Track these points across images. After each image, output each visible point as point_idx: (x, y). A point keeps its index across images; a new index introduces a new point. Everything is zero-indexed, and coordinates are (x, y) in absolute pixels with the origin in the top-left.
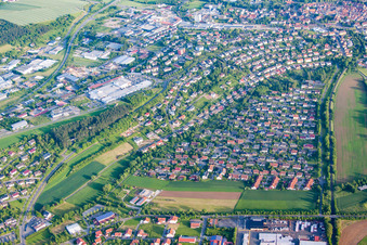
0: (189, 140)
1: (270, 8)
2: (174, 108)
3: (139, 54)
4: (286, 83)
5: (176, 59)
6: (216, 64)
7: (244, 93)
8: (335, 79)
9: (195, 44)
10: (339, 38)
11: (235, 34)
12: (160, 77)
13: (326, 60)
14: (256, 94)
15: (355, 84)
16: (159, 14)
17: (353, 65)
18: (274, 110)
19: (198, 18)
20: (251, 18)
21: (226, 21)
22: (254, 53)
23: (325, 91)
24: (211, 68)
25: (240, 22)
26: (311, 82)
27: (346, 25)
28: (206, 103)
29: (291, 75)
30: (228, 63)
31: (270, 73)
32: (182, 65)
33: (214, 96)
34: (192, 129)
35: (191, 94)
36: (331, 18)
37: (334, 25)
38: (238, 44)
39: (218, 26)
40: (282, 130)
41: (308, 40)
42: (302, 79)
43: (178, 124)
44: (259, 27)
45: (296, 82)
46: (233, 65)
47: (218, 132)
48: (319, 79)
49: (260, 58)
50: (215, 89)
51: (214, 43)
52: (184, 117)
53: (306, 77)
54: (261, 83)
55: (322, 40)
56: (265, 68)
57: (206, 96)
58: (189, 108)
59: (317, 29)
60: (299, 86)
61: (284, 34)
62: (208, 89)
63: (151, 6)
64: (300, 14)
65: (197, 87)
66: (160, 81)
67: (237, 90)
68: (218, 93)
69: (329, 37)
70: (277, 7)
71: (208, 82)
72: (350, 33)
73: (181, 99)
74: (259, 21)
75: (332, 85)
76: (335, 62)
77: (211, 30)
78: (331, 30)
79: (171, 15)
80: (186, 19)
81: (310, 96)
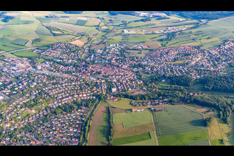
0: (11, 136)
1: (74, 66)
2: (10, 115)
3: (5, 81)
4: (71, 107)
5: (21, 87)
6: (39, 93)
7: (49, 112)
8: (96, 106)
9: (33, 81)
10: (101, 83)
11: (53, 78)
12: (9, 96)
13: (93, 96)
14: (55, 113)
15: (104, 109)
16: (23, 63)
17: (105, 98)
18: (61, 124)
19: (39, 67)
20: (64, 70)
21: (52, 70)
22: (60, 89)
23: (89, 113)
24: (36, 95)
25: (58, 71)
26: (84, 108)
27: (105, 77)
28: (28, 115)
29: (75, 103)
30: (45, 93)
31: (65, 101)
32: (22, 91)
33: (33, 111)
34: (15, 129)
35: (21, 108)
36: (99, 73)
37: (100, 76)
38: (54, 84)
39: (47, 73)
40: (62, 137)
41: (87, 84)
42: (79, 106)
43: (8, 125)
44: (66, 75)
45: (76, 107)
46: (48, 94)
47: (28, 135)
48: (87, 106)
49: (62, 92)
50: (35, 107)
51: (42, 82)
52: (13, 122)
53: (82, 105)
54: (59, 106)
55: (93, 84)
56: (63, 98)
57: (29, 110)
58: (18, 116)
59: (92, 78)
60: (77, 110)
61: (77, 80)
62: (31, 107)
63: (20, 59)
64: (86, 70)
65: (25, 105)
66: (8, 98)
67: (46, 109)
68: (36, 110)
69: (97, 83)
70: (77, 66)
71: (33, 103)
72: (106, 81)
73: (15, 110)
74: (68, 72)
75: (93, 111)
76: (97, 96)
77: (43, 74)
78: (98, 79)
79: (28, 64)
80: (35, 67)
81: (81, 116)
